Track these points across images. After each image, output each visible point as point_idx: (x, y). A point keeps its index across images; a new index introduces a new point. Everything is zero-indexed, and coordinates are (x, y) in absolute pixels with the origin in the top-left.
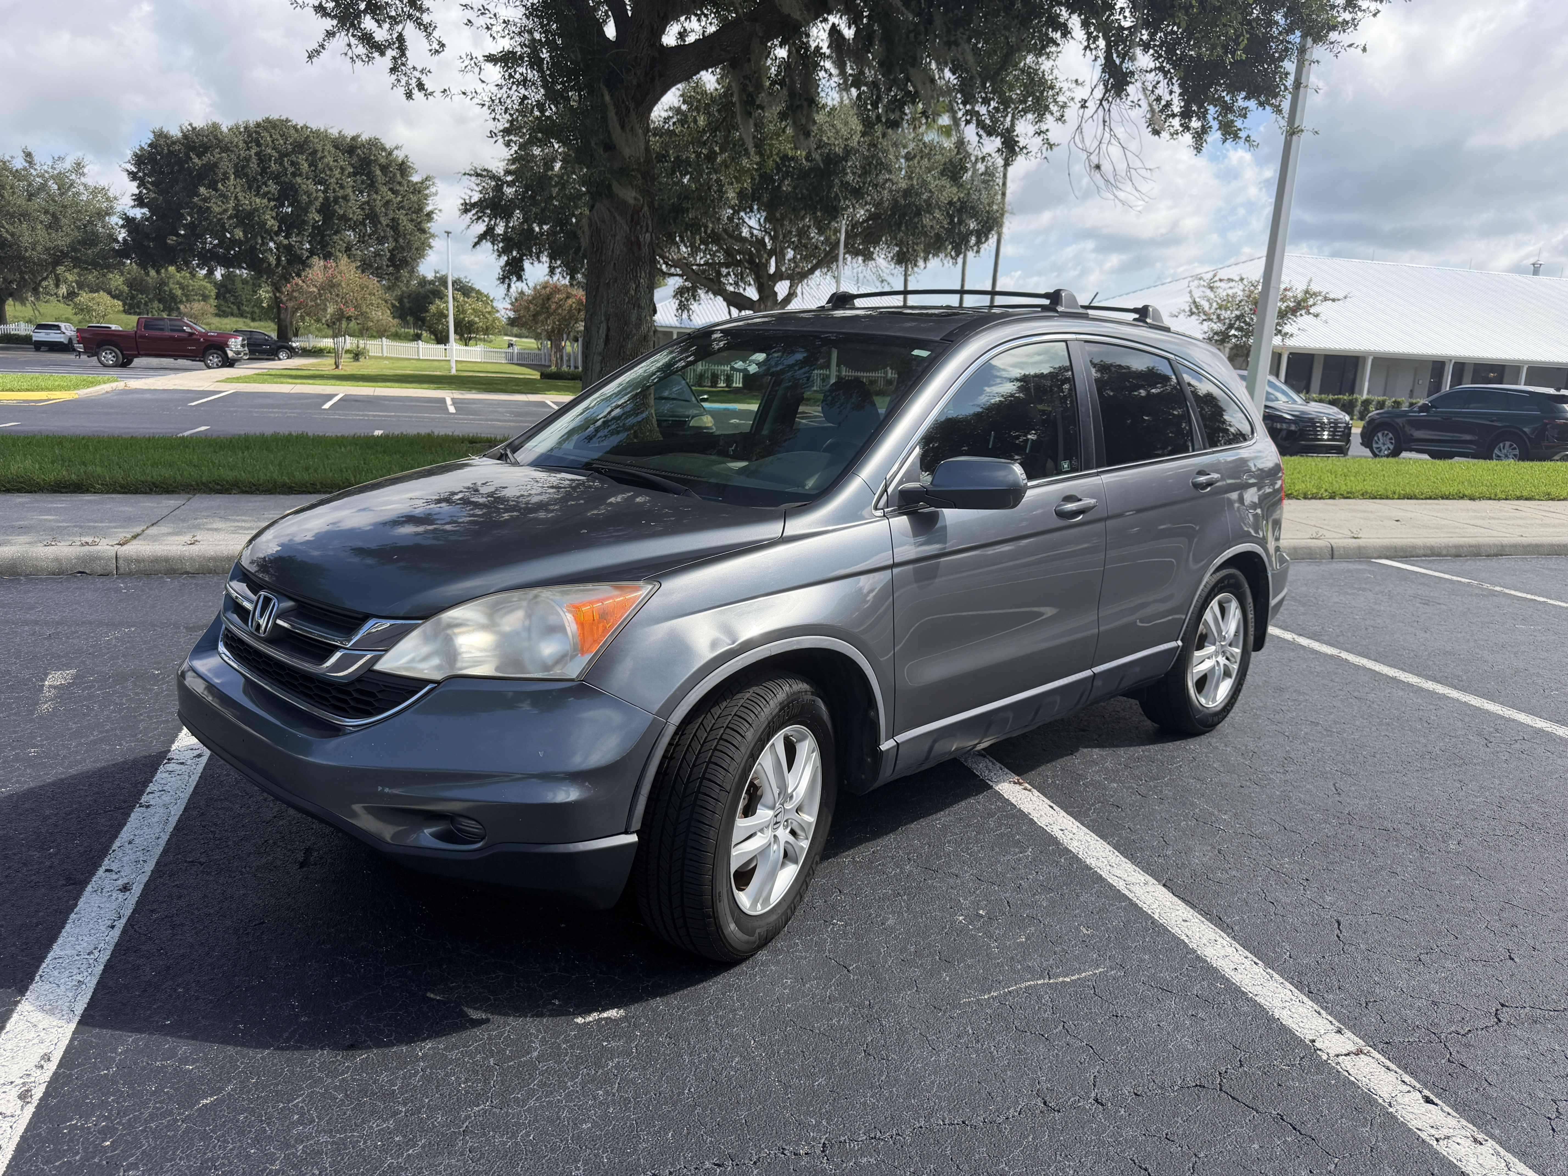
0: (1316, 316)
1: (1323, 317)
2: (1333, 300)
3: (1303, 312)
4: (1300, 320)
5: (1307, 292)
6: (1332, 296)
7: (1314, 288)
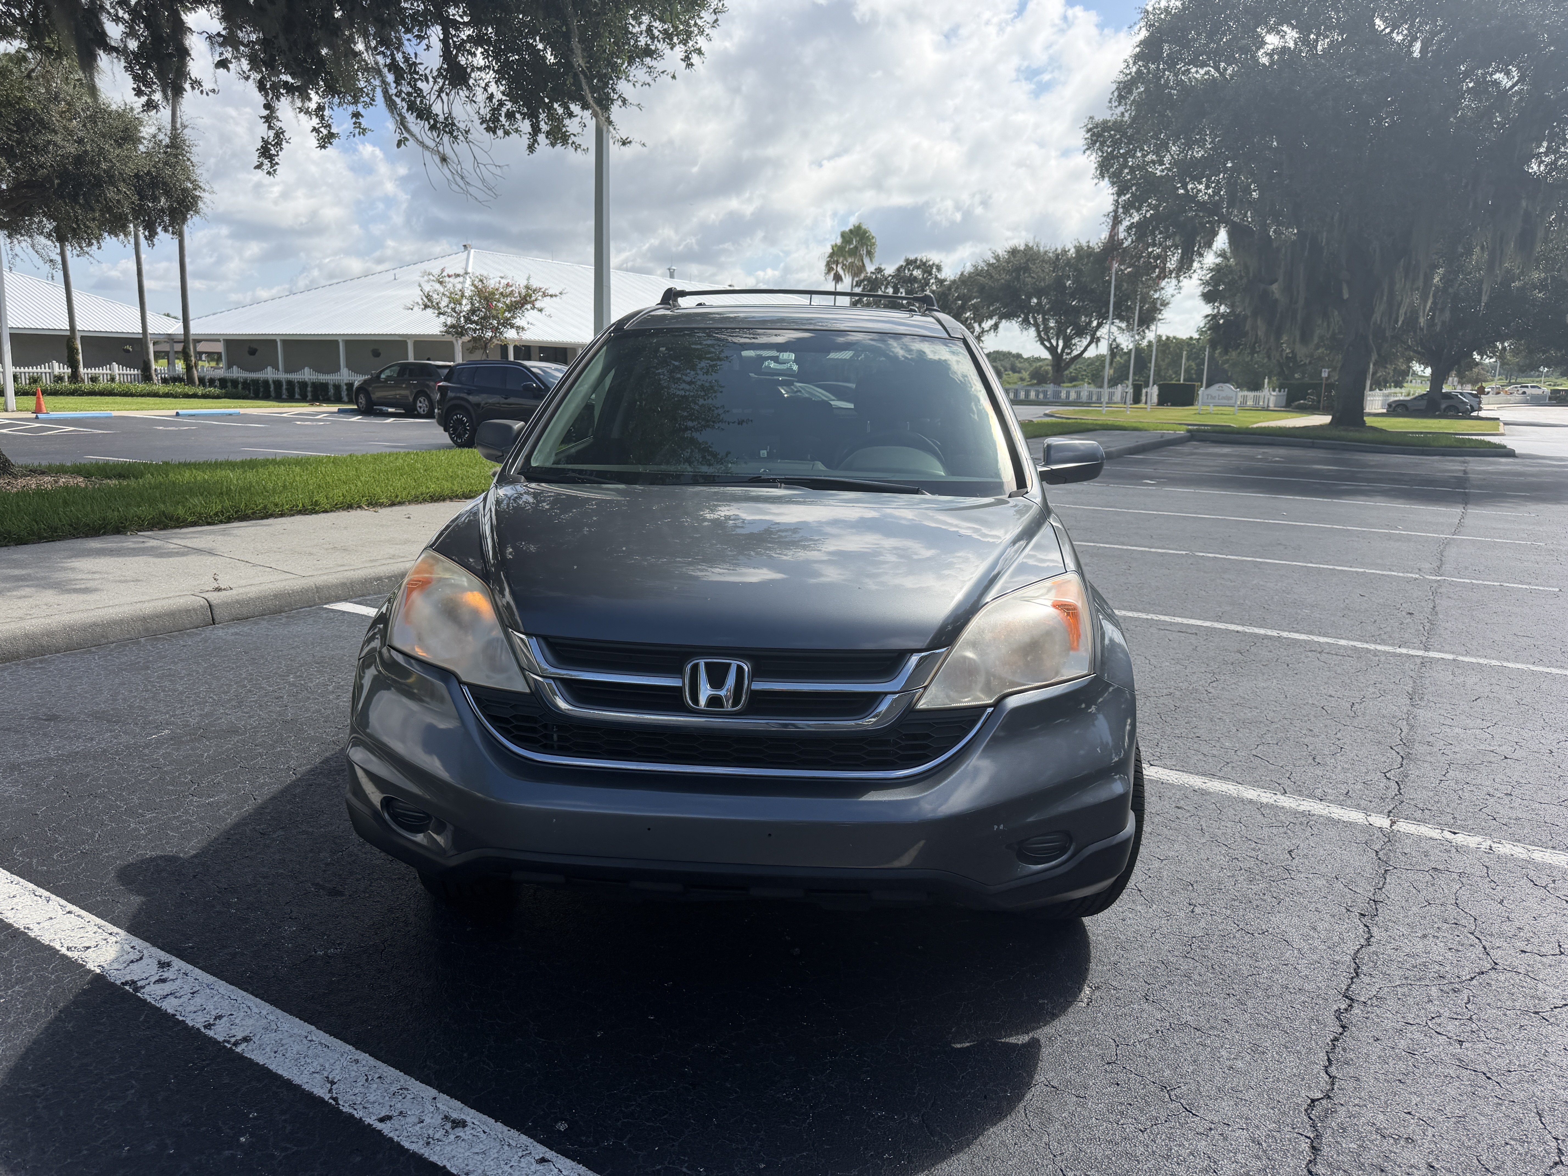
0: (541, 310)
1: (547, 311)
2: (551, 296)
3: (529, 306)
4: (526, 314)
5: (527, 287)
6: (550, 292)
7: (535, 284)
